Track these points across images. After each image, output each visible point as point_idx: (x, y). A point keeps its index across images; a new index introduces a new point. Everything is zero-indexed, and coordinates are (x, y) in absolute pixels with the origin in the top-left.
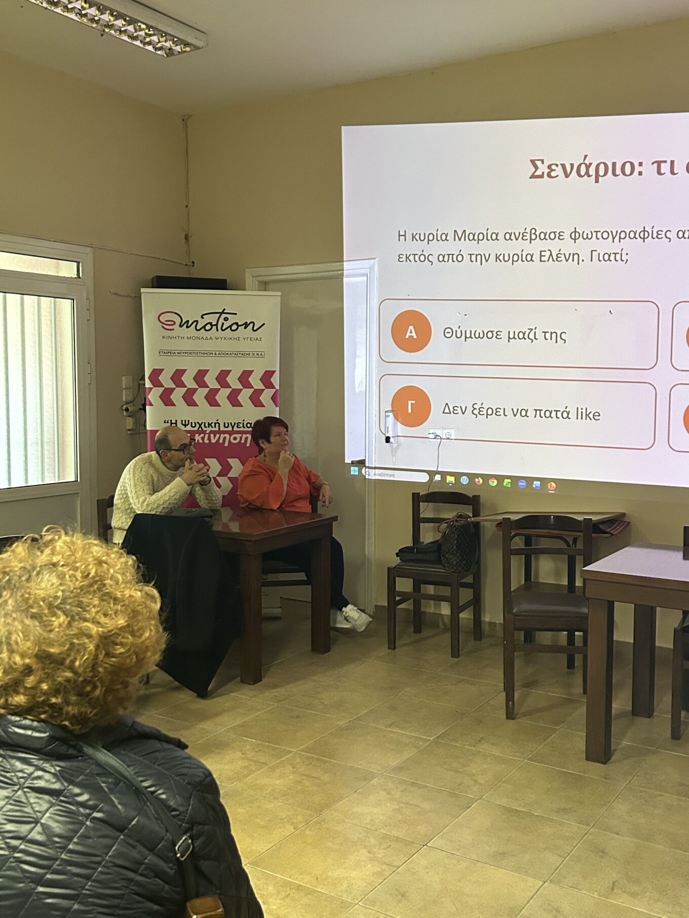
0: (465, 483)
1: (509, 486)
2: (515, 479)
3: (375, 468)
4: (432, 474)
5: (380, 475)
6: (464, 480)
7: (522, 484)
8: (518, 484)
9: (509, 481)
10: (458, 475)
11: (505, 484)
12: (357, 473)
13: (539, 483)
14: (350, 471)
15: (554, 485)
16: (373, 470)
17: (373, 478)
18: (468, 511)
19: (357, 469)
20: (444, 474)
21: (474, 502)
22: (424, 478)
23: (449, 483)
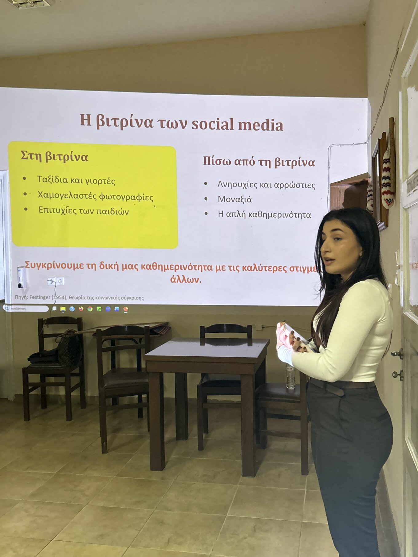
0: (72, 311)
1: (100, 311)
2: (104, 306)
4: (50, 306)
5: (15, 309)
6: (72, 309)
7: (108, 309)
8: (105, 309)
9: (100, 307)
10: (68, 306)
11: (97, 310)
13: (118, 307)
15: (127, 308)
16: (11, 306)
17: (11, 311)
18: (75, 328)
20: (59, 306)
21: (79, 322)
22: (46, 309)
23: (62, 312)
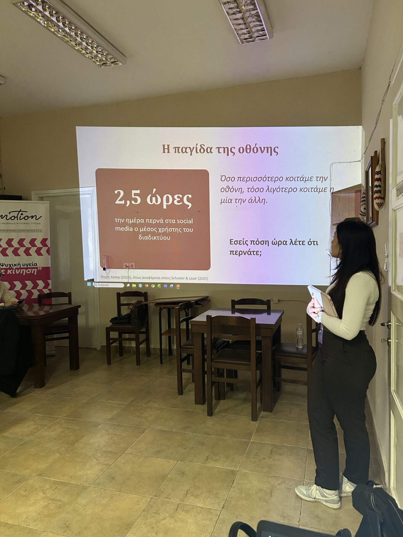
0: (140, 287)
1: (160, 287)
2: (162, 284)
4: (125, 283)
5: (101, 285)
6: (140, 286)
7: (166, 286)
8: (164, 286)
9: (160, 285)
10: (137, 284)
11: (158, 286)
12: (90, 285)
13: (173, 285)
14: (87, 284)
15: (179, 285)
16: (98, 283)
17: (98, 287)
18: (142, 299)
19: (90, 283)
20: (131, 284)
21: (145, 295)
22: (122, 286)
23: (133, 287)
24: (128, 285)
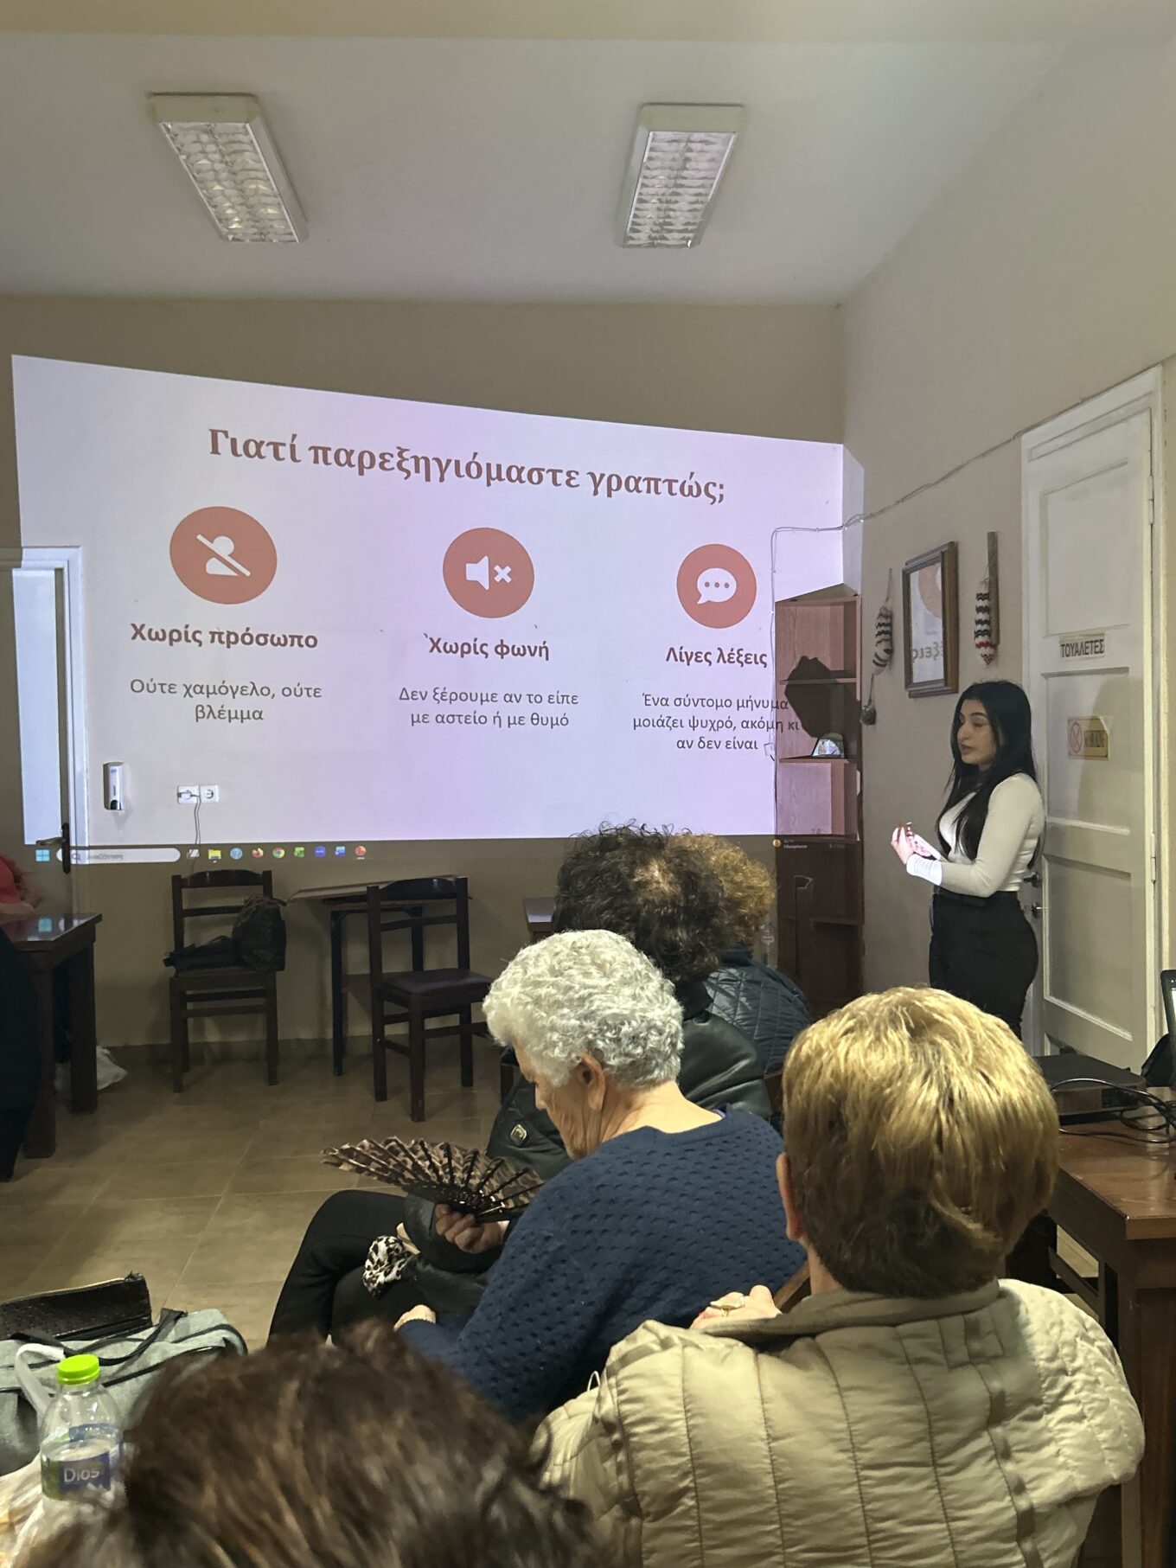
0: (237, 858)
1: (302, 855)
2: (310, 847)
3: (90, 848)
4: (183, 848)
5: (97, 857)
6: (236, 854)
7: (321, 851)
8: (314, 851)
9: (302, 849)
10: (226, 848)
11: (296, 854)
12: (47, 859)
13: (343, 848)
14: (34, 856)
15: (363, 849)
16: (87, 852)
17: (87, 862)
19: (47, 852)
20: (205, 849)
21: (265, 879)
22: (173, 856)
23: (212, 860)
24: (195, 853)
